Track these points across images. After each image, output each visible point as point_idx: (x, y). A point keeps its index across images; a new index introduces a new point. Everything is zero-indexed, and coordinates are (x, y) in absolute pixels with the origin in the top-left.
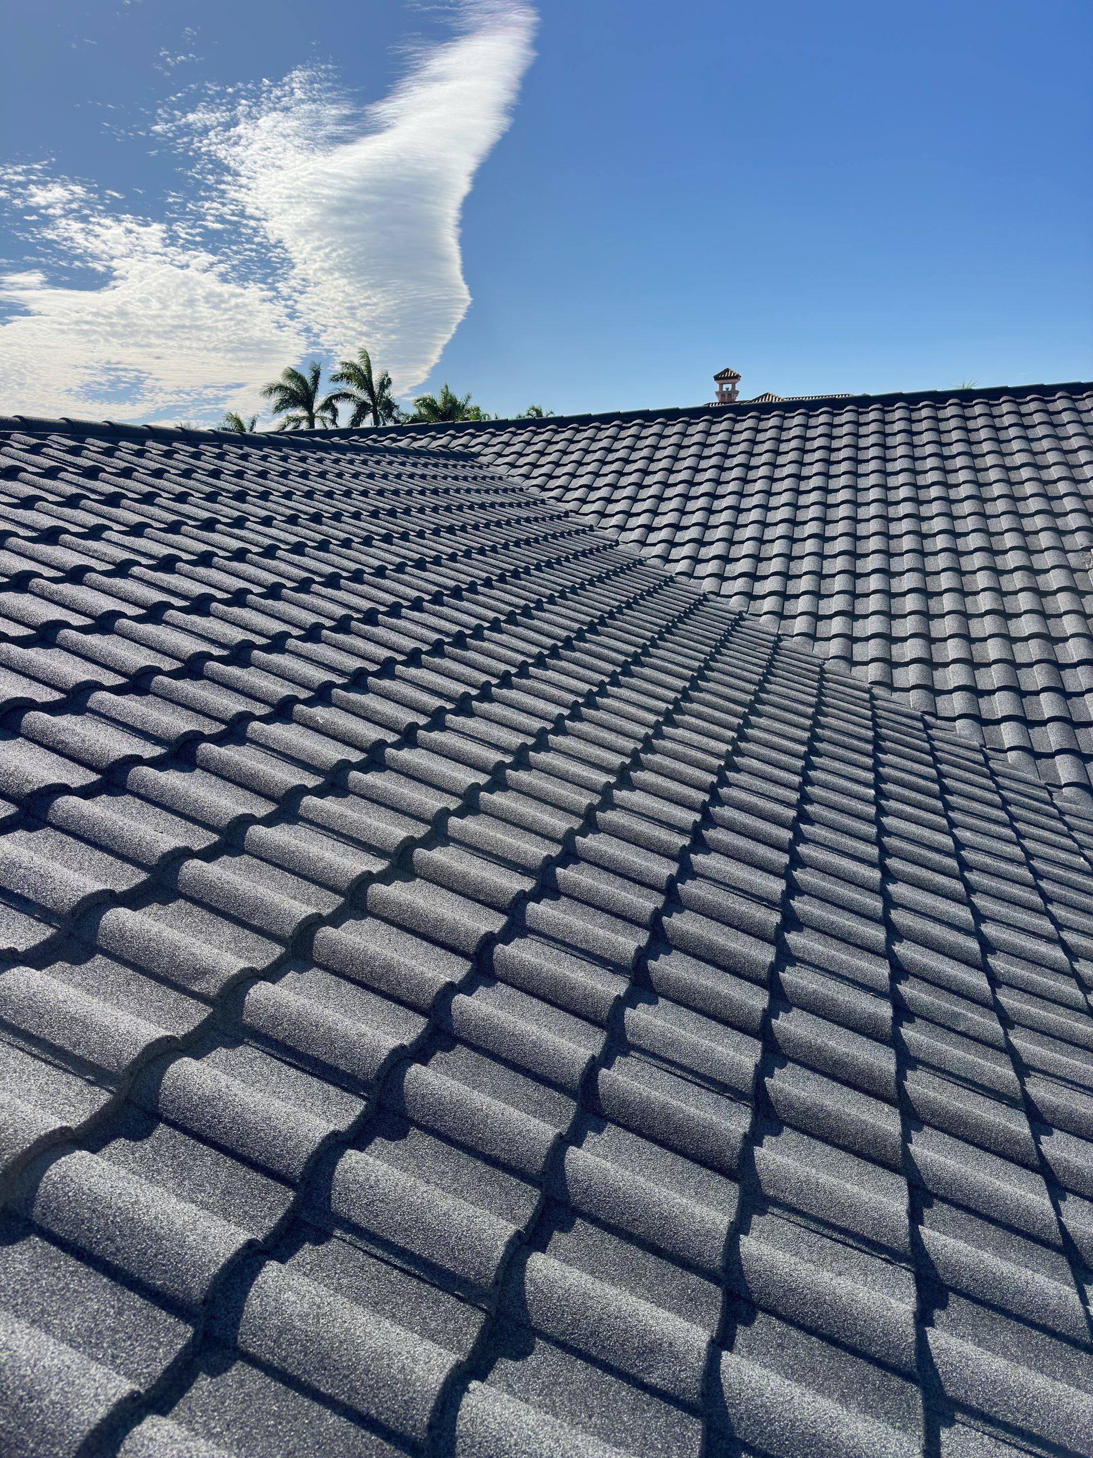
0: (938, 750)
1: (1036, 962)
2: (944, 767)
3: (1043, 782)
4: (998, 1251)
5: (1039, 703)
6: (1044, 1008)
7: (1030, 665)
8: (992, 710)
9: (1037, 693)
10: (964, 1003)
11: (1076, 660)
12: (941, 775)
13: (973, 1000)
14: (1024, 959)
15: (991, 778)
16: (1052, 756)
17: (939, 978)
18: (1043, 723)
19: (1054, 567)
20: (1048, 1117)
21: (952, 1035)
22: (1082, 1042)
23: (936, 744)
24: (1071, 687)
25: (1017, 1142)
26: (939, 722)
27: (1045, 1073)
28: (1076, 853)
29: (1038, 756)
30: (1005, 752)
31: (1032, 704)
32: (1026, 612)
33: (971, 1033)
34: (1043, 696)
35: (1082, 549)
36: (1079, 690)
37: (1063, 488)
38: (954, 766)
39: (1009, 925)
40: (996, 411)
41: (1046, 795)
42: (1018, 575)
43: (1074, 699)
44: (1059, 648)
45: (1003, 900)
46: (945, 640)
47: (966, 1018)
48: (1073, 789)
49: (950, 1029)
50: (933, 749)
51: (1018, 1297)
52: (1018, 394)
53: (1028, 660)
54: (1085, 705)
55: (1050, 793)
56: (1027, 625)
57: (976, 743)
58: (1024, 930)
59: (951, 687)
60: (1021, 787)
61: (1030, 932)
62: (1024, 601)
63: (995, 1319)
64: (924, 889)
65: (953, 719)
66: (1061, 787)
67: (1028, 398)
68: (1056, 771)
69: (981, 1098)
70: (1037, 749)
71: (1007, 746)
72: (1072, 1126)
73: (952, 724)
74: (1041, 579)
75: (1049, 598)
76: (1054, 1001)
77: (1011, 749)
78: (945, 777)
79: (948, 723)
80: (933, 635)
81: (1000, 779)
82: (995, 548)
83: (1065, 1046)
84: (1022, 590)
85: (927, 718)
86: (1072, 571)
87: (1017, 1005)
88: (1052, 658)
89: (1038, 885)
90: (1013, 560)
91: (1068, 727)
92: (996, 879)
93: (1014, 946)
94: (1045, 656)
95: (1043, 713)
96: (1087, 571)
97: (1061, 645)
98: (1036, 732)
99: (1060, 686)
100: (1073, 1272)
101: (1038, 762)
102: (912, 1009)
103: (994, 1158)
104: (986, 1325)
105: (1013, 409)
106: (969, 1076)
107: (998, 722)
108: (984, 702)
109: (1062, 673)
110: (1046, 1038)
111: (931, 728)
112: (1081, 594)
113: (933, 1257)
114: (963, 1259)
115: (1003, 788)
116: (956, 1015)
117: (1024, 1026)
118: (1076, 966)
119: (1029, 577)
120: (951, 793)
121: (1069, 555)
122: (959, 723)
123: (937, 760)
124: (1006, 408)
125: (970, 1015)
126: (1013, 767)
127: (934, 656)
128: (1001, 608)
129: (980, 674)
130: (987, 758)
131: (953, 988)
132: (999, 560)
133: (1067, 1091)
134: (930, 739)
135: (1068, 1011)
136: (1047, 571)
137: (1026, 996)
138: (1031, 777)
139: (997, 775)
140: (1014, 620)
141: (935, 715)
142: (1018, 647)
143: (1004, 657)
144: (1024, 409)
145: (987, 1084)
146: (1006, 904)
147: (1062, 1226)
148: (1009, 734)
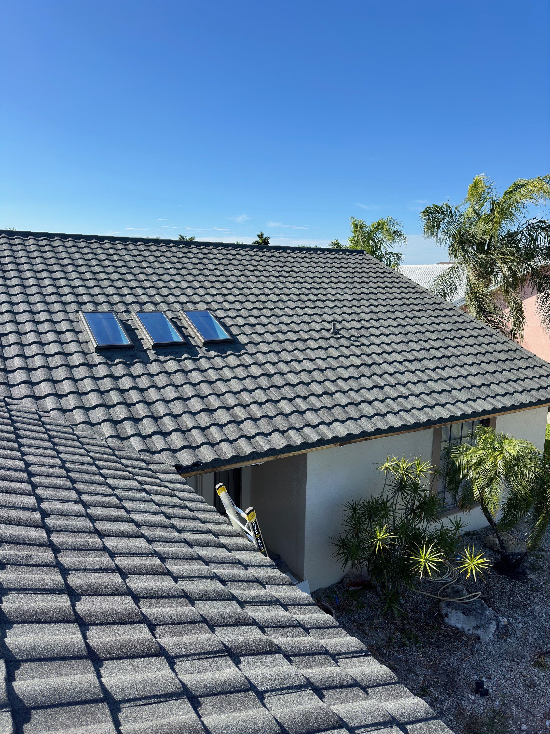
0: (14, 416)
1: (69, 515)
2: (17, 425)
3: (68, 424)
4: (57, 674)
5: (63, 386)
6: (75, 537)
7: (57, 368)
8: (40, 391)
9: (61, 381)
10: (34, 548)
11: (78, 364)
12: (16, 429)
13: (38, 545)
14: (64, 515)
15: (42, 426)
16: (71, 410)
17: (19, 539)
18: (66, 395)
19: (63, 320)
20: (79, 592)
21: (28, 568)
22: (93, 548)
23: (13, 413)
24: (77, 376)
25: (64, 612)
26: (13, 401)
27: (76, 570)
28: (86, 456)
29: (65, 411)
30: (49, 412)
31: (59, 386)
32: (52, 342)
33: (38, 563)
34: (64, 382)
35: (75, 311)
36: (81, 378)
37: (63, 282)
38: (23, 423)
39: (55, 500)
40: (26, 243)
41: (70, 430)
42: (46, 324)
43: (79, 382)
44: (69, 358)
45: (52, 488)
46: (12, 358)
47: (34, 556)
48: (83, 425)
49: (26, 565)
50: (11, 415)
51: (67, 693)
52: (37, 236)
53: (56, 366)
54: (84, 384)
55: (73, 429)
56: (53, 348)
57: (34, 410)
58: (63, 500)
59: (18, 382)
60: (58, 428)
61: (66, 500)
62: (51, 337)
63: (56, 712)
64: (9, 493)
65: (21, 399)
66: (77, 425)
67: (42, 238)
68: (74, 418)
69: (44, 596)
70: (64, 408)
71: (50, 409)
72: (89, 592)
73: (21, 401)
74: (57, 326)
75: (62, 335)
76: (79, 532)
77: (52, 410)
78: (18, 430)
79: (19, 401)
80: (6, 356)
81: (47, 426)
82: (33, 311)
83: (85, 552)
84: (49, 331)
85: (7, 400)
86: (72, 322)
87: (61, 540)
88: (67, 363)
89: (69, 476)
90: (43, 316)
91: (78, 396)
92: (48, 478)
93: (59, 510)
94: (63, 363)
95: (65, 390)
96: (78, 322)
97: (70, 357)
98: (63, 400)
99: (72, 376)
100: (94, 665)
101: (65, 414)
102: (4, 561)
103: (53, 624)
104: (52, 717)
105: (35, 243)
106: (37, 587)
107: (44, 397)
108: (36, 388)
109: (72, 370)
110: (76, 552)
111: (9, 405)
112: (77, 332)
113: (21, 696)
114: (38, 688)
115: (49, 430)
116: (29, 557)
117: (65, 550)
118: (89, 511)
119: (52, 325)
120: (22, 438)
121: (69, 314)
122: (24, 400)
123: (13, 421)
124: (31, 242)
125: (36, 553)
126: (54, 419)
127: (7, 366)
128: (40, 340)
129: (33, 374)
130: (40, 417)
131: (27, 542)
132: (36, 316)
133: (87, 575)
134: (9, 410)
135: (86, 534)
136: (60, 322)
137: (66, 534)
138: (63, 422)
139: (46, 424)
140: (47, 346)
141: (11, 398)
142: (50, 359)
143: (43, 365)
144: (40, 243)
145: (47, 587)
146: (54, 489)
147: (87, 644)
148: (50, 403)
